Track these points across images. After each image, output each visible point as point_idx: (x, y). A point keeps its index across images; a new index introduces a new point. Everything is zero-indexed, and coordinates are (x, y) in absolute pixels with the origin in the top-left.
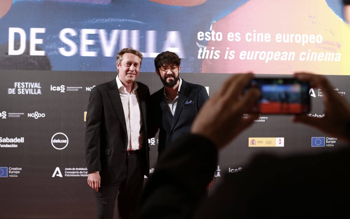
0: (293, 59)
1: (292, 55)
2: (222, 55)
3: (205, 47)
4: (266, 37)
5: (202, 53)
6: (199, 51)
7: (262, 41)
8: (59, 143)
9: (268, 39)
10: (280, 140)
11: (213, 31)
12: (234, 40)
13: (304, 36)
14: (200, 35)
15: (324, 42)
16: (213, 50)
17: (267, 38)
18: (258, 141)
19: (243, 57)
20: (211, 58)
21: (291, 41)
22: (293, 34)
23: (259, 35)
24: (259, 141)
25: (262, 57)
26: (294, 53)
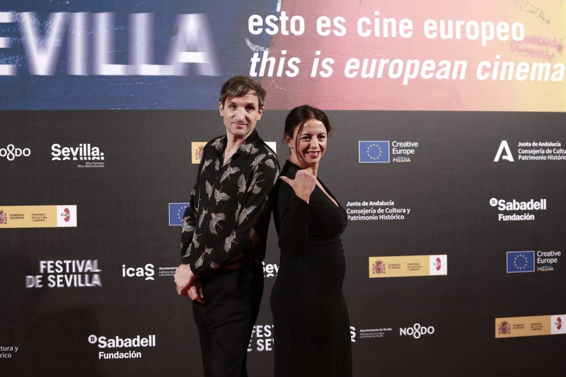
0: (462, 77)
1: (460, 66)
2: (305, 67)
3: (265, 49)
4: (402, 28)
5: (259, 65)
6: (252, 60)
7: (394, 35)
9: (406, 32)
10: (438, 260)
11: (283, 13)
12: (332, 33)
13: (484, 24)
14: (254, 23)
15: (527, 39)
16: (284, 56)
17: (404, 28)
18: (389, 265)
19: (351, 71)
20: (279, 74)
21: (458, 36)
22: (461, 20)
23: (386, 21)
24: (393, 265)
25: (395, 71)
26: (464, 63)
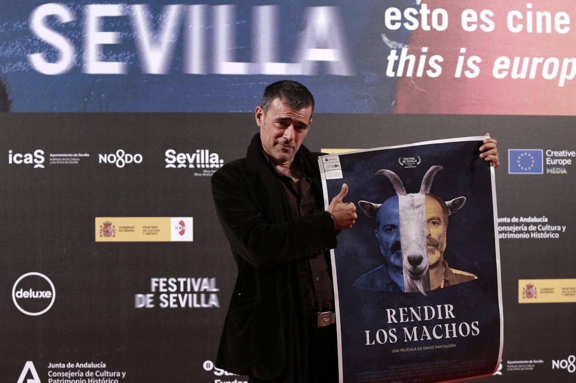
2: (449, 66)
3: (403, 46)
4: (558, 22)
5: (396, 63)
6: (389, 58)
7: (549, 30)
8: (33, 298)
9: (562, 27)
11: (424, 6)
12: (479, 28)
14: (391, 17)
16: (424, 54)
18: (541, 289)
19: (500, 71)
20: (420, 74)
23: (539, 15)
24: (545, 289)
25: (550, 71)
